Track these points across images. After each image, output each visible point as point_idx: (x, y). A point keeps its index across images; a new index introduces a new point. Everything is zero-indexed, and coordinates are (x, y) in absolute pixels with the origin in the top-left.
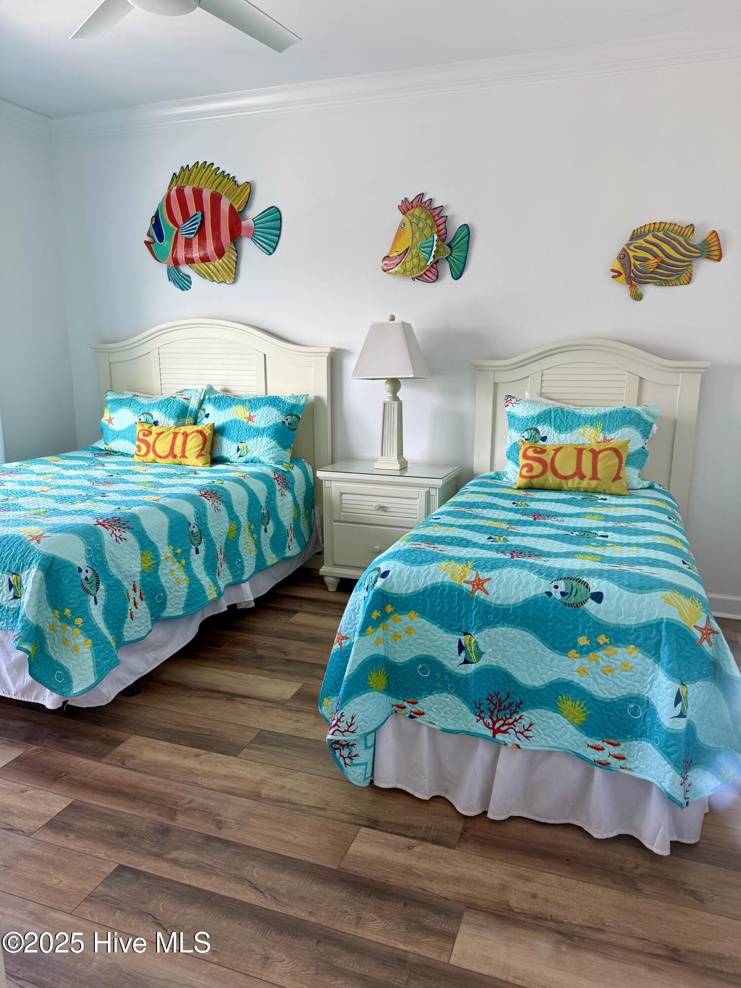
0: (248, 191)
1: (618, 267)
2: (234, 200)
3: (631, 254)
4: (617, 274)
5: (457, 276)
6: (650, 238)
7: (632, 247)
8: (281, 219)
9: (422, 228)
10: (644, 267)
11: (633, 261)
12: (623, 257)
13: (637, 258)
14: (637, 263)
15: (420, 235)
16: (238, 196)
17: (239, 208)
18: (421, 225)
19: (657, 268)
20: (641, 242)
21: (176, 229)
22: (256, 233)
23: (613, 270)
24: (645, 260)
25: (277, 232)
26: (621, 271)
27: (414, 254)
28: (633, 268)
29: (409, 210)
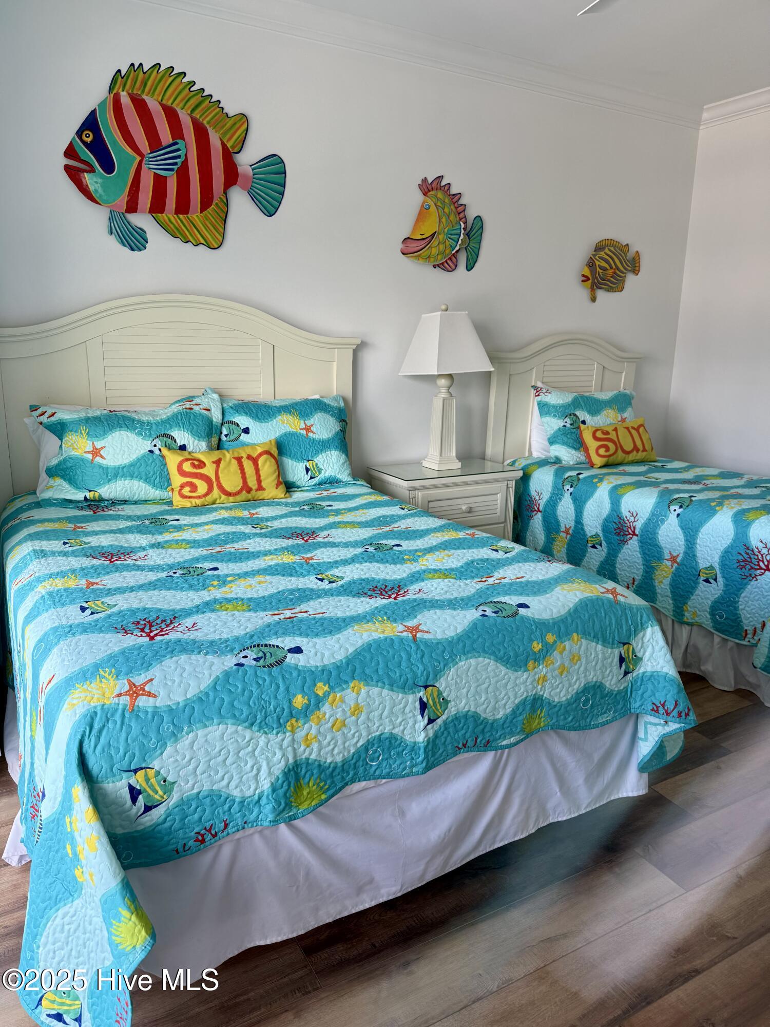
0: (245, 126)
1: (587, 272)
2: (225, 133)
3: (597, 263)
4: (585, 279)
5: (469, 268)
6: (607, 251)
7: (597, 257)
8: (285, 173)
9: (448, 213)
10: (604, 274)
11: (598, 269)
12: (591, 264)
13: (600, 267)
14: (601, 271)
15: (446, 221)
16: (231, 128)
17: (233, 147)
18: (446, 210)
19: (611, 277)
20: (602, 254)
21: (139, 158)
22: (254, 184)
23: (584, 276)
24: (604, 269)
25: (280, 188)
26: (590, 277)
27: (441, 240)
28: (597, 275)
29: (429, 191)
